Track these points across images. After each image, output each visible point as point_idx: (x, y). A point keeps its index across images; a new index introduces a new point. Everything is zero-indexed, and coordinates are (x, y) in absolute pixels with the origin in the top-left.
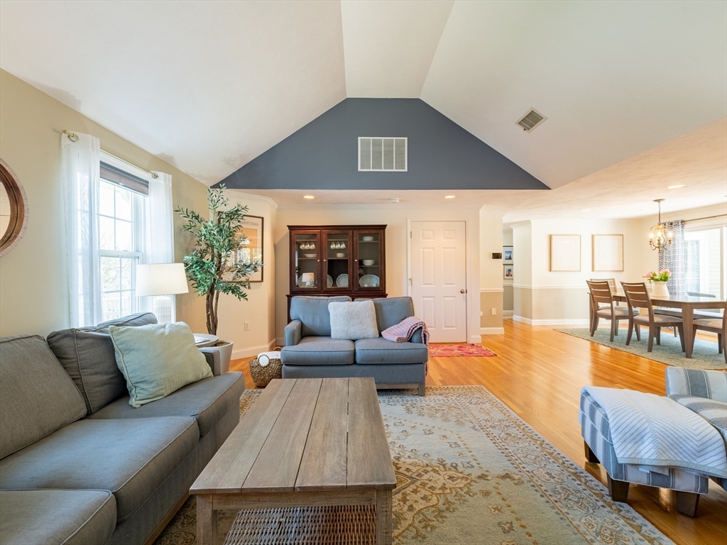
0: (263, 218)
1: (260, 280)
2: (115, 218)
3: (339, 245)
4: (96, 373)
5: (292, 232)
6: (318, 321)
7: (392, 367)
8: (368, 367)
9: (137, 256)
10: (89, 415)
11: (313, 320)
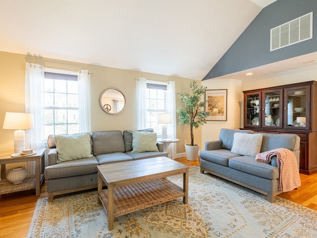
0: (227, 90)
1: (226, 120)
2: (157, 99)
3: (275, 99)
4: (129, 142)
5: (245, 94)
6: (229, 142)
7: (248, 175)
8: (235, 171)
9: (165, 111)
10: (125, 152)
11: (227, 141)
